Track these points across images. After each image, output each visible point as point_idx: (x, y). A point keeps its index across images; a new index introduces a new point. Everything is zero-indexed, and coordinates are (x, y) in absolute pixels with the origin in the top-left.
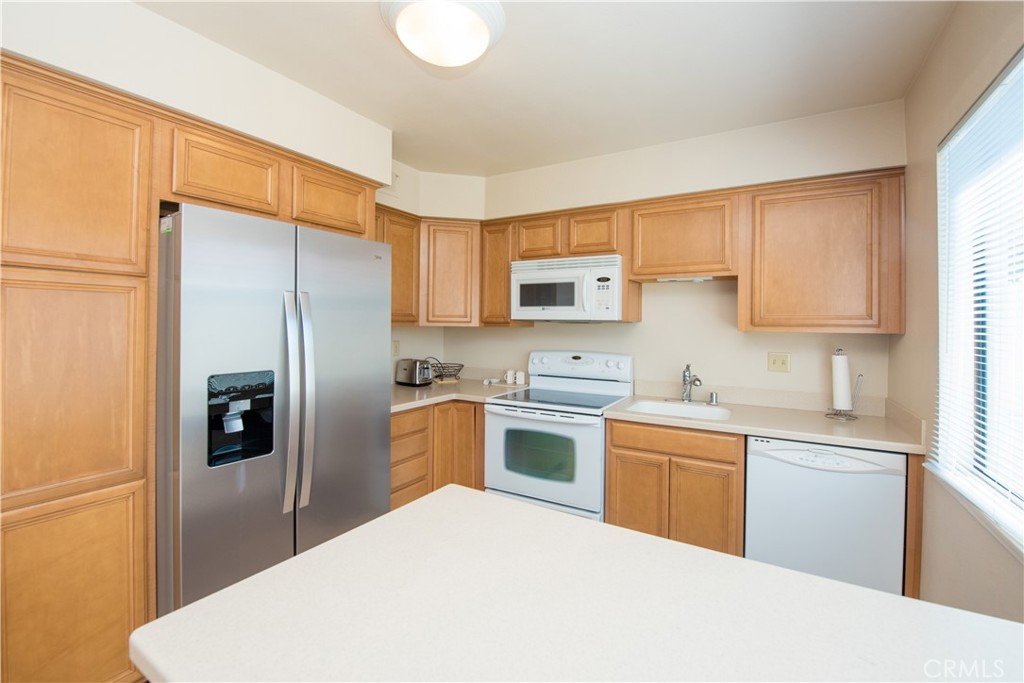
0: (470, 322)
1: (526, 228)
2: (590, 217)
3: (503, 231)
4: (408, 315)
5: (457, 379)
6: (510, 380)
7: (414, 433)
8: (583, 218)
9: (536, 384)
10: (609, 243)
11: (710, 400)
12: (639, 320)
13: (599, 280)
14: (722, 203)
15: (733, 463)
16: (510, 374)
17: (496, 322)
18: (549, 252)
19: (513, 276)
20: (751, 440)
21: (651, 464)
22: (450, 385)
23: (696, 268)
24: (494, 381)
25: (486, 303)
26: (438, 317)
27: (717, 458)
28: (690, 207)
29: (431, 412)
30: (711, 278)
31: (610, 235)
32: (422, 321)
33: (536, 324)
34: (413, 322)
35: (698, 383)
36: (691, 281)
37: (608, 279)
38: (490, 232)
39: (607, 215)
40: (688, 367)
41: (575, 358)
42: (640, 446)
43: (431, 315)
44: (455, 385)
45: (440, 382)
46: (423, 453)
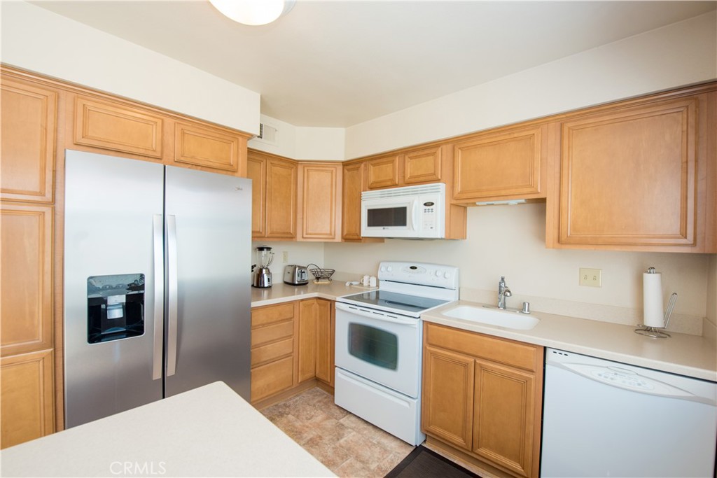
0: (334, 238)
1: (374, 165)
2: (420, 153)
3: (358, 169)
4: (287, 233)
5: (331, 280)
6: (365, 284)
7: (282, 321)
8: (415, 154)
9: (384, 287)
10: (434, 174)
11: (521, 309)
12: (464, 237)
13: (425, 204)
14: (531, 132)
15: (532, 371)
16: (366, 278)
17: (352, 238)
18: (389, 183)
19: (362, 202)
20: (550, 352)
21: (458, 363)
22: (325, 285)
23: (508, 192)
24: (354, 283)
25: (345, 225)
26: (310, 234)
27: (517, 365)
28: (502, 138)
29: (296, 306)
30: (523, 201)
31: (435, 166)
32: (299, 238)
33: (386, 240)
34: (292, 238)
35: (508, 294)
36: (507, 204)
37: (432, 204)
38: (348, 170)
39: (433, 150)
40: (503, 279)
41: (412, 268)
42: (450, 347)
43: (305, 233)
44: (328, 285)
45: (316, 283)
46: (290, 336)
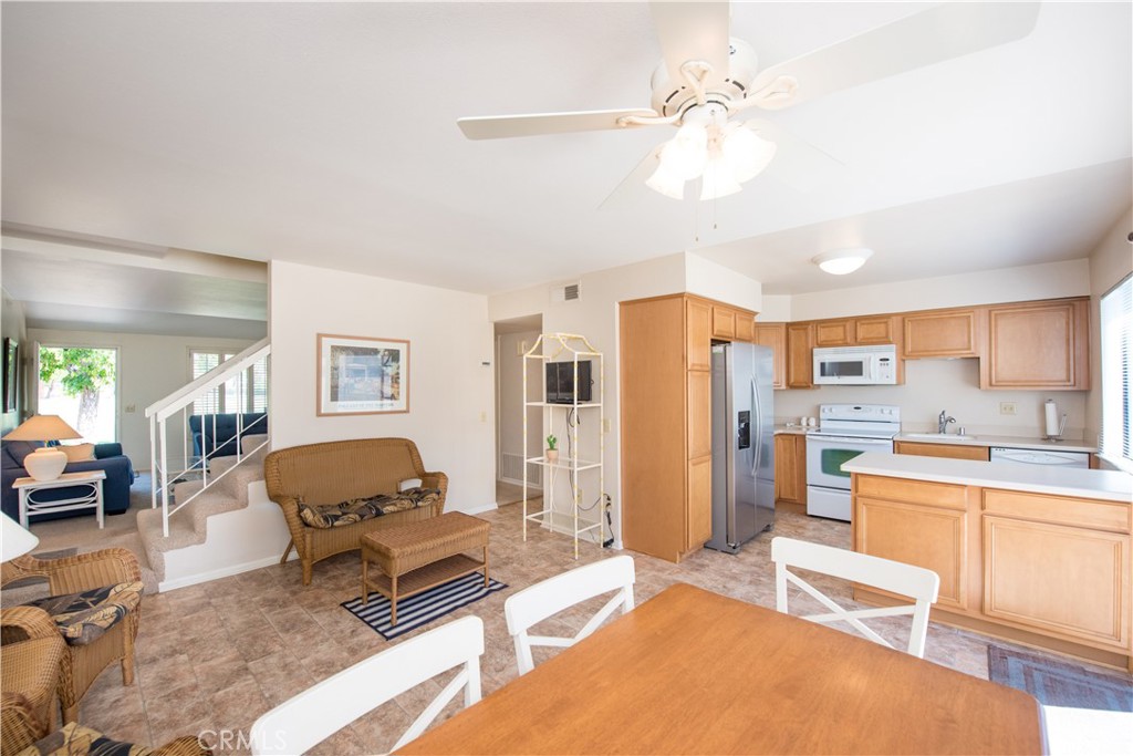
0: (781, 386)
1: (822, 327)
2: (872, 321)
3: (805, 329)
6: (804, 423)
8: (867, 322)
10: (886, 338)
11: (959, 432)
12: (905, 382)
13: (881, 360)
14: (968, 314)
16: (804, 419)
17: (801, 386)
18: (841, 343)
19: (814, 357)
20: (993, 450)
23: (950, 352)
25: (792, 374)
30: (959, 358)
31: (887, 333)
35: (953, 421)
36: (945, 360)
37: (887, 360)
38: (793, 330)
39: (884, 320)
40: (943, 413)
41: (856, 408)
